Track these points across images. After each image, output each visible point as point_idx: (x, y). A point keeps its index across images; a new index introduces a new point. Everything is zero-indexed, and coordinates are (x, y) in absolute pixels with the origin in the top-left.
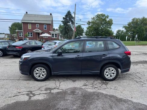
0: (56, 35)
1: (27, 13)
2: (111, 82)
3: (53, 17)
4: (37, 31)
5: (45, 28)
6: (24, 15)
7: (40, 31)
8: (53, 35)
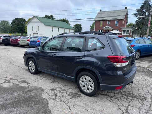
0: (128, 31)
1: (101, 10)
2: (86, 97)
3: (128, 10)
4: (107, 28)
5: (116, 24)
6: (98, 13)
7: (110, 28)
8: (124, 31)
